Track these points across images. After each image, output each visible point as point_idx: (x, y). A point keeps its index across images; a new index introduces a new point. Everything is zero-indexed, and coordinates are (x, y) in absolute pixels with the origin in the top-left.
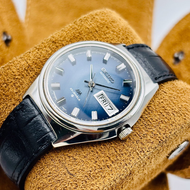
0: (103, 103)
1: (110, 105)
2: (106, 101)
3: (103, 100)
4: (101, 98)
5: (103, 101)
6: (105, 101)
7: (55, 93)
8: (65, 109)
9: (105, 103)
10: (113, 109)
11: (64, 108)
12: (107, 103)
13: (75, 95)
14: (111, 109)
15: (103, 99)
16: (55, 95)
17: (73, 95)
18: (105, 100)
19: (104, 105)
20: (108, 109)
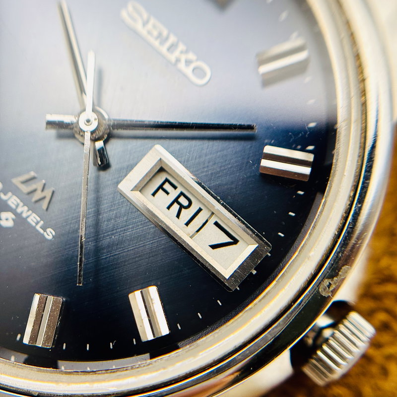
0: (178, 216)
1: (213, 220)
2: (190, 202)
3: (176, 200)
4: (161, 187)
5: (176, 207)
6: (182, 200)
9: (186, 214)
10: (235, 241)
12: (200, 210)
13: (19, 210)
14: (229, 240)
15: (174, 194)
17: (10, 215)
18: (182, 194)
19: (187, 224)
20: (214, 247)
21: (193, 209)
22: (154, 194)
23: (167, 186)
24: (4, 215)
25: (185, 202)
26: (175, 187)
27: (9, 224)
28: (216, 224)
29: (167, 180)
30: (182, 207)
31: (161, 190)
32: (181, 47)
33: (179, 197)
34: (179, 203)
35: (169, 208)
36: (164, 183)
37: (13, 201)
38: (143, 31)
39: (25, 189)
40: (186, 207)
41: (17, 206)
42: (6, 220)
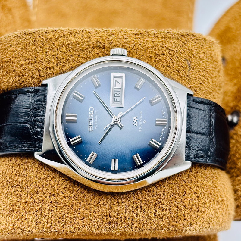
0: (119, 94)
1: (115, 87)
2: (115, 94)
3: (117, 96)
4: (117, 101)
5: (118, 96)
9: (118, 93)
10: (115, 80)
11: (163, 114)
12: (115, 91)
14: (116, 82)
15: (116, 98)
16: (162, 134)
17: (143, 122)
18: (115, 96)
19: (119, 91)
20: (120, 84)
21: (116, 92)
23: (116, 100)
24: (144, 123)
26: (115, 98)
27: (145, 121)
28: (115, 86)
30: (117, 95)
31: (118, 100)
32: (90, 116)
33: (116, 96)
35: (119, 97)
36: (116, 101)
37: (141, 123)
38: (92, 125)
42: (145, 122)
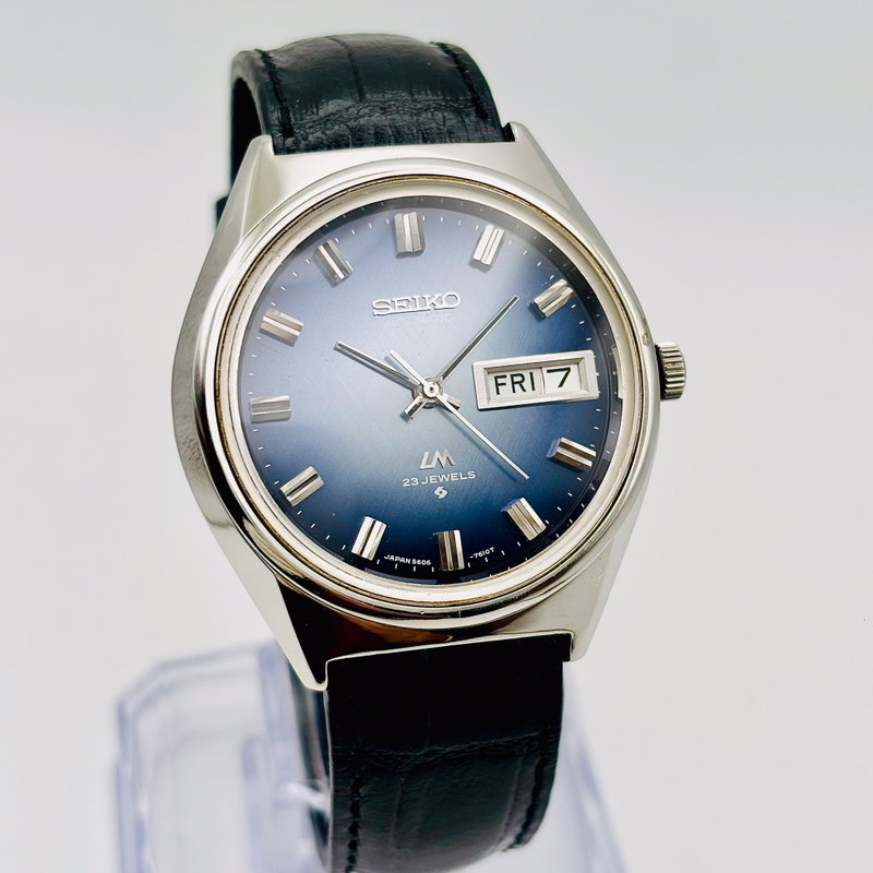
0: (524, 390)
1: (545, 371)
2: (522, 375)
3: (513, 383)
4: (497, 385)
5: (517, 386)
7: (398, 558)
8: (487, 552)
9: (528, 384)
10: (569, 369)
11: (480, 554)
12: (531, 374)
13: (441, 480)
14: (565, 372)
15: (508, 381)
16: (408, 561)
18: (512, 376)
19: (533, 389)
20: (561, 385)
21: (527, 377)
22: (498, 393)
23: (500, 381)
25: (519, 379)
26: (505, 376)
28: (548, 371)
29: (496, 378)
30: (520, 383)
31: (500, 387)
33: (512, 379)
34: (517, 383)
35: (514, 391)
36: (496, 381)
37: (432, 479)
39: (433, 465)
40: (523, 381)
41: (438, 480)
42: (441, 493)
